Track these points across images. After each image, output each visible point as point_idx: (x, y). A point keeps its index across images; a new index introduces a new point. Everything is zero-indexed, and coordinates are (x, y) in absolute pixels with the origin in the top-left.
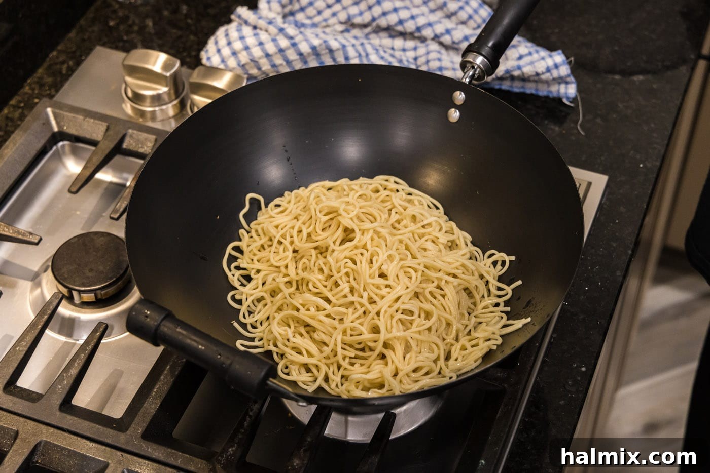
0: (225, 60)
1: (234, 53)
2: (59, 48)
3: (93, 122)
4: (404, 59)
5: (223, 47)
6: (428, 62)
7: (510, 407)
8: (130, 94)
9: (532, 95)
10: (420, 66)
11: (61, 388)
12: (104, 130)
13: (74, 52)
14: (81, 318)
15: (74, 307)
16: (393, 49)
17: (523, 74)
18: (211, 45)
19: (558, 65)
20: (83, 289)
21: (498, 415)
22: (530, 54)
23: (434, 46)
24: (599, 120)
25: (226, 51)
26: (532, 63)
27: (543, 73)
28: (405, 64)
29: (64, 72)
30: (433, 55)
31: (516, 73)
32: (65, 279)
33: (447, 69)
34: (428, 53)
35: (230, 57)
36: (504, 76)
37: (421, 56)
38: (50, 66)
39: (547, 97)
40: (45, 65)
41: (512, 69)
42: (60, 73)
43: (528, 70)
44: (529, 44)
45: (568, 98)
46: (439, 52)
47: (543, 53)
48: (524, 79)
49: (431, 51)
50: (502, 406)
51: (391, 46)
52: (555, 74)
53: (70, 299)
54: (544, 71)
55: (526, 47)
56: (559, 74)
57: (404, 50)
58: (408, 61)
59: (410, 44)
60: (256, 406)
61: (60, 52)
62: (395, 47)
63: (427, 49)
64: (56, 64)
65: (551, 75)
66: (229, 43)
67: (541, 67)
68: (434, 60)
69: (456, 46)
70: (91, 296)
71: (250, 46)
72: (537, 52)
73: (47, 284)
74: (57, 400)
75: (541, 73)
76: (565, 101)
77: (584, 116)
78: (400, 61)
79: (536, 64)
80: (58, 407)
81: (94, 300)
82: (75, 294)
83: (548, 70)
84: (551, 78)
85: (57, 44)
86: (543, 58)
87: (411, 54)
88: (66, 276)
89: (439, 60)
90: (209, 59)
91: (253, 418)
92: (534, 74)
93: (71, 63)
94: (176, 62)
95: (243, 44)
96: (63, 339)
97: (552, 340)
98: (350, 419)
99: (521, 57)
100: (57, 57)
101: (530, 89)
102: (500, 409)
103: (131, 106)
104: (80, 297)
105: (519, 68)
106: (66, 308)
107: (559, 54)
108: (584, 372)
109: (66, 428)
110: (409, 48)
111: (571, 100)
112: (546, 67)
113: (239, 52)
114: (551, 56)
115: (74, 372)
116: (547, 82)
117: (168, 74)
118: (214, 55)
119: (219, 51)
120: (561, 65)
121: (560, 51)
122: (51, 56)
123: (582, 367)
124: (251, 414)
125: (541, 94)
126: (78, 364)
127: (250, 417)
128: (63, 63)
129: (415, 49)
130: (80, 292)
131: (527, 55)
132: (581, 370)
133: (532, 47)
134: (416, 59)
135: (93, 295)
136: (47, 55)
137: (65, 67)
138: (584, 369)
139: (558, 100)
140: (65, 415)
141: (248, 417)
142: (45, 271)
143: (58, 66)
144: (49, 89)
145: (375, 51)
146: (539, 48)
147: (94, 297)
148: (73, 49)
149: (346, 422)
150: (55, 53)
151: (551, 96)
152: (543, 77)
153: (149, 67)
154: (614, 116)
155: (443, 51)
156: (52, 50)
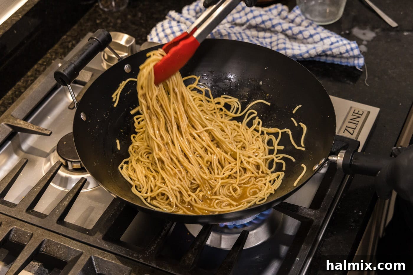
0: (161, 39)
1: (166, 36)
2: (68, 34)
3: (84, 72)
4: (264, 42)
5: (160, 32)
6: (278, 45)
7: (315, 230)
8: (106, 57)
9: (338, 64)
10: (273, 47)
11: (59, 211)
12: (90, 77)
13: (76, 36)
14: (72, 177)
15: (68, 171)
16: (258, 37)
17: (333, 53)
18: (153, 32)
19: (353, 48)
20: (74, 160)
21: (308, 234)
22: (338, 42)
23: (281, 36)
24: (376, 79)
25: (162, 35)
26: (338, 47)
27: (344, 53)
28: (264, 45)
29: (70, 46)
30: (281, 41)
31: (329, 53)
32: (64, 155)
33: (288, 49)
34: (278, 40)
35: (163, 38)
36: (322, 54)
37: (274, 42)
38: (62, 44)
39: (347, 66)
40: (59, 43)
41: (326, 50)
42: (68, 47)
43: (336, 51)
44: (337, 36)
45: (359, 66)
46: (285, 39)
47: (345, 41)
48: (333, 56)
49: (280, 39)
50: (311, 229)
51: (257, 36)
52: (351, 53)
53: (66, 167)
54: (345, 51)
55: (336, 37)
56: (353, 54)
57: (264, 38)
58: (266, 44)
59: (268, 34)
60: (169, 224)
61: (68, 36)
62: (259, 36)
63: (278, 38)
64: (65, 42)
65: (349, 54)
66: (163, 30)
67: (343, 50)
68: (281, 43)
69: (295, 36)
70: (78, 165)
71: (175, 32)
72: (342, 40)
73: (54, 158)
74: (56, 218)
75: (343, 53)
76: (357, 68)
77: (368, 76)
78: (262, 43)
79: (340, 48)
80: (56, 222)
81: (80, 167)
82: (69, 163)
83: (347, 51)
84: (349, 56)
85: (67, 31)
86: (345, 45)
87: (268, 40)
88: (65, 153)
89: (284, 43)
90: (152, 39)
91: (166, 231)
92: (339, 53)
93: (74, 42)
94: (133, 39)
95: (171, 31)
96: (61, 189)
97: (343, 197)
98: (223, 236)
99: (332, 44)
100: (66, 39)
101: (337, 61)
102: (309, 231)
103: (106, 64)
104: (72, 166)
105: (331, 49)
106: (63, 171)
107: (354, 43)
108: (361, 215)
109: (60, 232)
110: (267, 37)
111: (361, 67)
112: (346, 49)
113: (169, 35)
114: (349, 44)
115: (66, 203)
116: (347, 58)
117: (128, 46)
118: (155, 37)
119: (157, 34)
120: (355, 49)
121: (355, 42)
122: (63, 38)
123: (360, 212)
124: (165, 228)
125: (343, 64)
126: (69, 199)
127: (165, 230)
128: (69, 42)
129: (271, 37)
130: (72, 162)
131: (335, 42)
132: (359, 214)
133: (339, 37)
134: (271, 43)
135: (79, 164)
136: (60, 37)
137: (70, 44)
138: (360, 214)
139: (354, 68)
140: (60, 225)
141: (163, 230)
142: (53, 152)
143: (67, 44)
144: (61, 56)
145: (247, 37)
146: (342, 38)
147: (80, 166)
148: (76, 35)
149: (221, 238)
150: (65, 37)
151: (349, 65)
152: (344, 55)
153: (118, 41)
154: (386, 77)
155: (287, 39)
156: (63, 35)
